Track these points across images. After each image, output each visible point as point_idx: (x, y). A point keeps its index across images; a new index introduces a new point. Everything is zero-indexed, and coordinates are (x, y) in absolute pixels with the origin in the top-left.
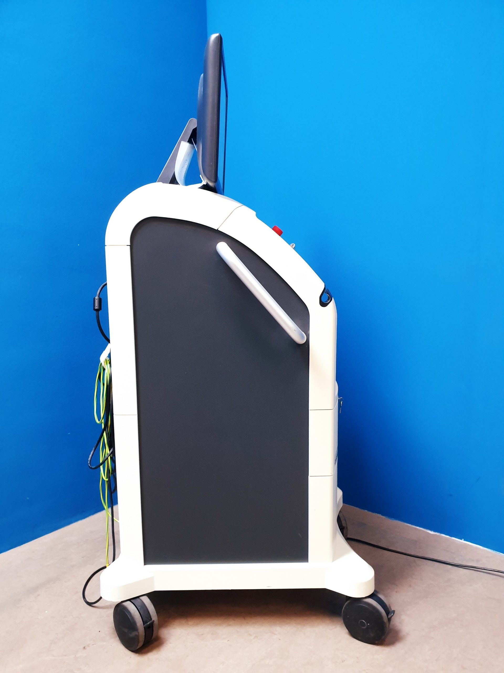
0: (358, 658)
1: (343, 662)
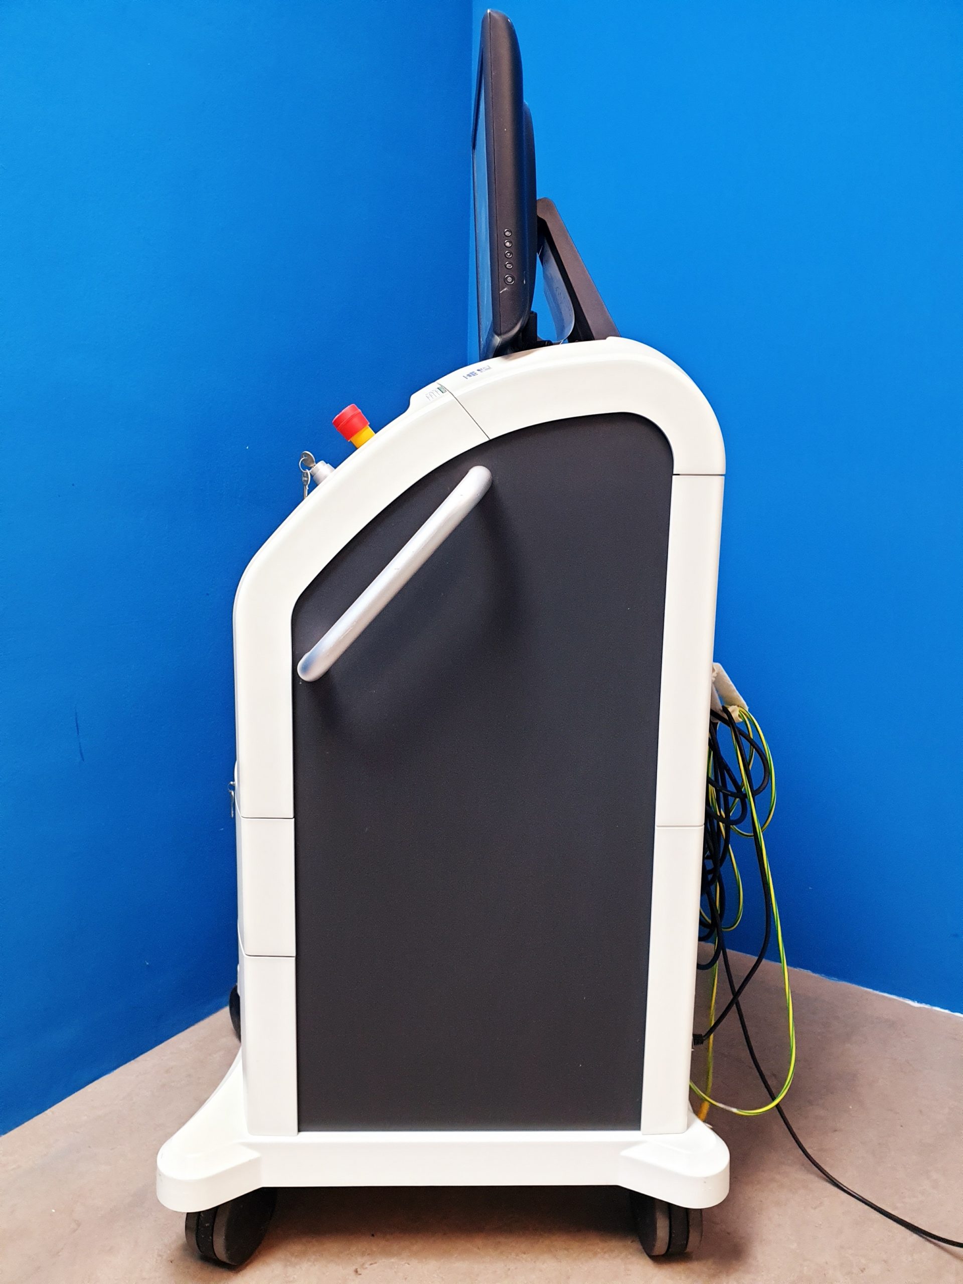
0: (885, 1262)
1: (862, 1271)
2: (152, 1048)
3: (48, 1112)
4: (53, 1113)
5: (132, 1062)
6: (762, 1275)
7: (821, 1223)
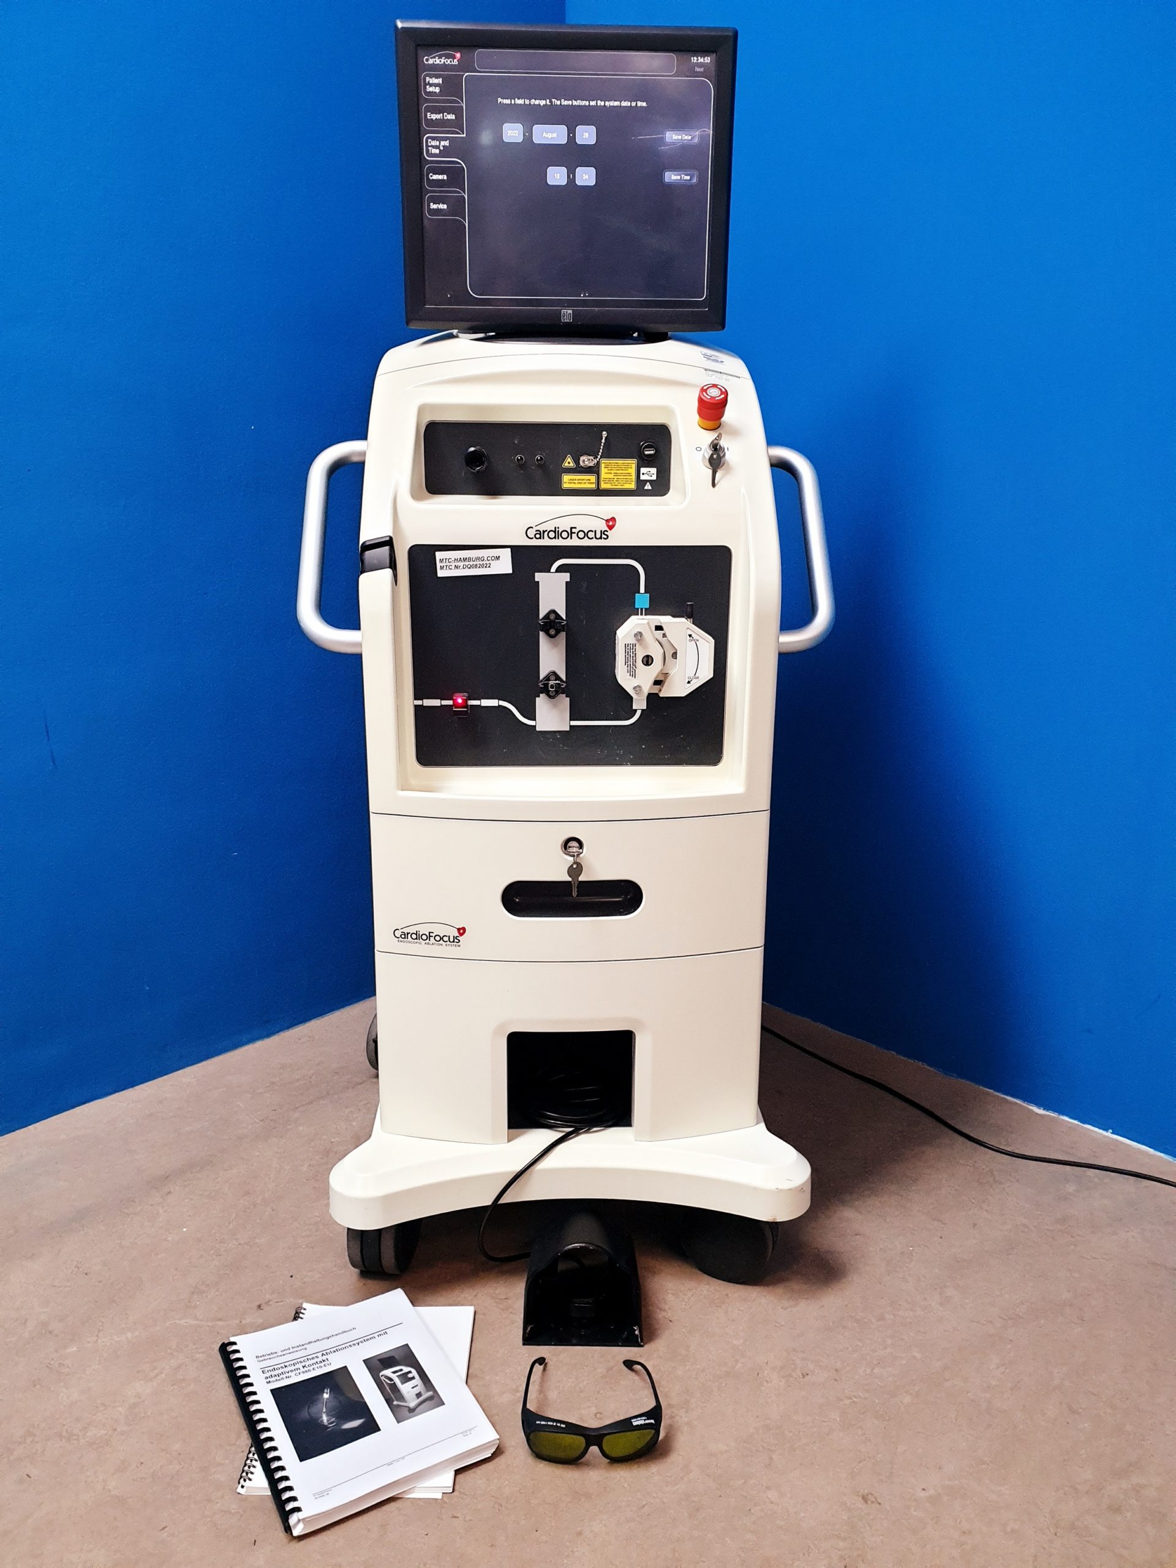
2: (154, 1078)
3: (31, 1127)
4: (35, 1128)
5: (130, 1089)
6: (686, 1365)
7: (783, 1323)
